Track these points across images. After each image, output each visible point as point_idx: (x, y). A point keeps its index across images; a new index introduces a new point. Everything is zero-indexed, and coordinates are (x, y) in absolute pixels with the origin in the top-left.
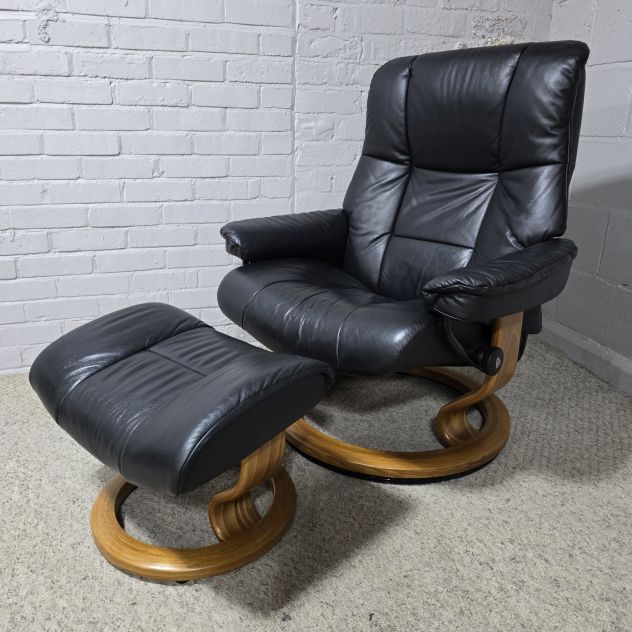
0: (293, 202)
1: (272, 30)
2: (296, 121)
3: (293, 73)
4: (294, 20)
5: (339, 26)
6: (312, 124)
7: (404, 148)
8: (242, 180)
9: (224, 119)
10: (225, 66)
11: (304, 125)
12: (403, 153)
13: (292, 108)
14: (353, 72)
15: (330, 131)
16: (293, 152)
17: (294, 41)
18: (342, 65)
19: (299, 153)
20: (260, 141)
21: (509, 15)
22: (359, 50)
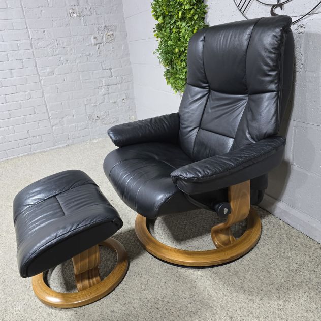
0: (44, 98)
1: (22, 42)
2: (39, 71)
3: (33, 55)
4: (29, 37)
5: (47, 37)
6: (45, 71)
7: (205, 80)
8: (23, 93)
9: (11, 73)
10: (7, 56)
11: (42, 71)
12: (205, 83)
13: (36, 66)
14: (56, 51)
15: (52, 72)
16: (40, 81)
17: (31, 44)
18: (51, 49)
19: (42, 81)
20: (27, 79)
21: (110, 24)
22: (56, 44)
